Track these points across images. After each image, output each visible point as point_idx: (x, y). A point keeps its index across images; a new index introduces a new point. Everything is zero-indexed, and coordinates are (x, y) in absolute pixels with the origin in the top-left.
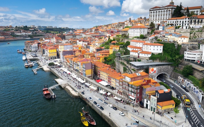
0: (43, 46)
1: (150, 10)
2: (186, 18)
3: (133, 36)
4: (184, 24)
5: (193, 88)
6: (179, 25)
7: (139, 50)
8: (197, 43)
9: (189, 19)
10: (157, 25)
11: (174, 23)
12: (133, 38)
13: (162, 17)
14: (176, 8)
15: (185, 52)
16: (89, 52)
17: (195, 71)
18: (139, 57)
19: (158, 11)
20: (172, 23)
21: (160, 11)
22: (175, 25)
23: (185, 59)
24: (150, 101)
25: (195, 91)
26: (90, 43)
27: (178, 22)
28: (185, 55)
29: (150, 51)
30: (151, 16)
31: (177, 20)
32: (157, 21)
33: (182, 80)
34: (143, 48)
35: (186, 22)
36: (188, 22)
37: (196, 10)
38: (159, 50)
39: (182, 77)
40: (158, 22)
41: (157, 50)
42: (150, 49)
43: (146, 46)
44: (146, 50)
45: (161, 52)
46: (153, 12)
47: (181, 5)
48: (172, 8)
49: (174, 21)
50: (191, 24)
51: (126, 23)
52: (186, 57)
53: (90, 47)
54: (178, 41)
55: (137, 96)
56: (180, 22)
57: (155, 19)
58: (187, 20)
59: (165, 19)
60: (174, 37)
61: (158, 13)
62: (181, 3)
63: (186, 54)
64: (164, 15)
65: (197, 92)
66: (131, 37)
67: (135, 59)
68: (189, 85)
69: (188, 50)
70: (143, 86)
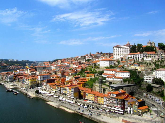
0: (20, 76)
1: (114, 48)
2: (140, 54)
3: (104, 66)
4: (139, 58)
5: (155, 99)
6: (136, 58)
7: (112, 76)
8: (150, 70)
9: (142, 54)
10: (121, 58)
11: (133, 57)
12: (104, 68)
13: (123, 53)
14: (132, 47)
15: (144, 76)
16: (66, 80)
17: (153, 88)
18: (113, 81)
19: (119, 48)
20: (131, 57)
21: (121, 48)
22: (133, 58)
23: (145, 81)
24: (133, 108)
25: (157, 100)
27: (135, 56)
29: (121, 76)
30: (115, 52)
31: (135, 55)
32: (119, 56)
33: (146, 95)
34: (116, 75)
35: (140, 56)
36: (142, 56)
38: (127, 75)
39: (145, 93)
41: (126, 75)
42: (121, 75)
43: (117, 73)
44: (118, 76)
45: (129, 77)
46: (115, 49)
47: (134, 45)
48: (129, 47)
49: (133, 55)
50: (144, 57)
51: (87, 56)
52: (145, 79)
53: (66, 76)
54: (138, 69)
55: (122, 106)
56: (137, 56)
57: (118, 54)
58: (141, 55)
59: (125, 54)
60: (135, 66)
61: (119, 50)
63: (145, 77)
64: (124, 51)
65: (158, 100)
66: (101, 67)
67: (111, 82)
68: (151, 97)
69: (145, 75)
70: (125, 99)
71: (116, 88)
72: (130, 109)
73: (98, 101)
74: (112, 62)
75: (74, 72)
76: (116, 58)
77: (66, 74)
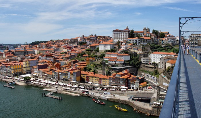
1: (113, 32)
2: (138, 39)
4: (137, 42)
5: (151, 77)
6: (135, 43)
7: (114, 59)
8: (147, 53)
10: (121, 42)
11: (131, 41)
12: (104, 51)
14: (131, 31)
15: (142, 59)
18: (115, 63)
21: (121, 32)
23: (142, 63)
24: (135, 85)
26: (57, 57)
28: (142, 61)
30: (114, 36)
32: (119, 40)
33: (143, 75)
35: (138, 41)
37: (141, 34)
38: (128, 58)
39: (143, 73)
40: (121, 40)
42: (122, 58)
43: (120, 56)
44: (120, 59)
45: (129, 60)
46: (115, 33)
48: (128, 32)
50: (141, 42)
51: (79, 39)
54: (137, 53)
55: (126, 85)
56: (135, 41)
57: (117, 38)
59: (124, 38)
60: (134, 50)
61: (119, 34)
62: (133, 29)
64: (123, 36)
65: (153, 78)
66: (101, 51)
67: (113, 65)
68: (148, 76)
69: (143, 57)
70: (129, 78)
71: (119, 69)
72: (133, 85)
73: (103, 82)
74: (112, 45)
75: (68, 57)
76: (115, 42)
77: (59, 58)
